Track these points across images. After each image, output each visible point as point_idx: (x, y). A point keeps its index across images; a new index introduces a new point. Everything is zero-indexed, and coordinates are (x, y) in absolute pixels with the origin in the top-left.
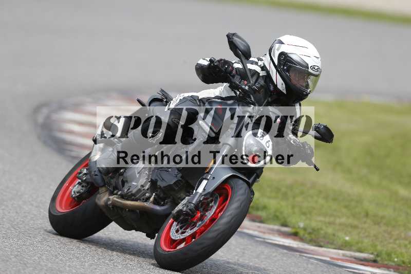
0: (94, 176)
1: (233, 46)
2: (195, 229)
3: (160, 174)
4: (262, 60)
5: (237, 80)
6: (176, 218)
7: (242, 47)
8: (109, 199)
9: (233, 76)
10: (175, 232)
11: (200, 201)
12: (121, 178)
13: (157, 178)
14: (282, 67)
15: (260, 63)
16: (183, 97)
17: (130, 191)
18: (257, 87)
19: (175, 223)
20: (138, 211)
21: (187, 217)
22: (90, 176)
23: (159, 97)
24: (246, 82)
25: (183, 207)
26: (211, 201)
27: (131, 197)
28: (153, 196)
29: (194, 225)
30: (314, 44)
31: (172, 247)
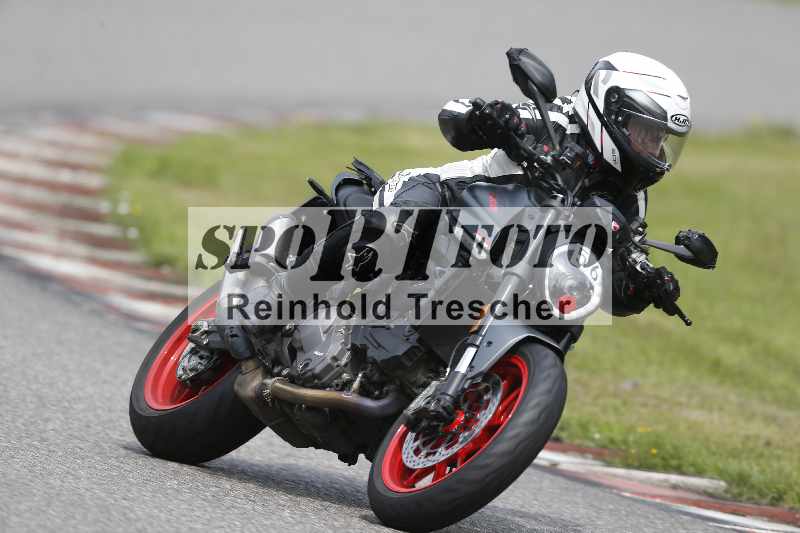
0: (230, 339)
1: (520, 75)
2: (456, 448)
3: (372, 336)
4: (570, 102)
5: (528, 143)
6: (412, 425)
7: (538, 77)
8: (263, 386)
9: (522, 136)
10: (412, 453)
11: (463, 390)
12: (287, 341)
13: (365, 342)
14: (613, 117)
15: (567, 108)
16: (408, 177)
17: (309, 368)
18: (568, 157)
19: (411, 436)
20: (327, 409)
21: (435, 423)
22: (222, 338)
23: (355, 176)
24: (546, 148)
25: (428, 403)
26: (487, 390)
27: (312, 382)
28: (358, 379)
29: (454, 440)
30: (675, 70)
31: (405, 483)
